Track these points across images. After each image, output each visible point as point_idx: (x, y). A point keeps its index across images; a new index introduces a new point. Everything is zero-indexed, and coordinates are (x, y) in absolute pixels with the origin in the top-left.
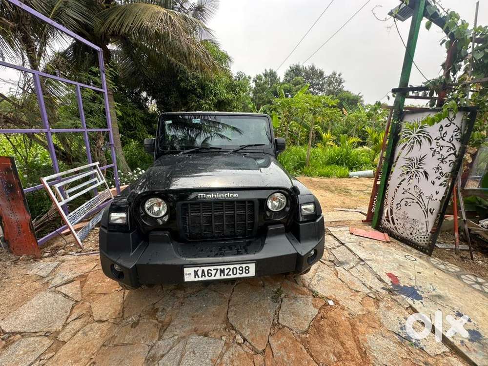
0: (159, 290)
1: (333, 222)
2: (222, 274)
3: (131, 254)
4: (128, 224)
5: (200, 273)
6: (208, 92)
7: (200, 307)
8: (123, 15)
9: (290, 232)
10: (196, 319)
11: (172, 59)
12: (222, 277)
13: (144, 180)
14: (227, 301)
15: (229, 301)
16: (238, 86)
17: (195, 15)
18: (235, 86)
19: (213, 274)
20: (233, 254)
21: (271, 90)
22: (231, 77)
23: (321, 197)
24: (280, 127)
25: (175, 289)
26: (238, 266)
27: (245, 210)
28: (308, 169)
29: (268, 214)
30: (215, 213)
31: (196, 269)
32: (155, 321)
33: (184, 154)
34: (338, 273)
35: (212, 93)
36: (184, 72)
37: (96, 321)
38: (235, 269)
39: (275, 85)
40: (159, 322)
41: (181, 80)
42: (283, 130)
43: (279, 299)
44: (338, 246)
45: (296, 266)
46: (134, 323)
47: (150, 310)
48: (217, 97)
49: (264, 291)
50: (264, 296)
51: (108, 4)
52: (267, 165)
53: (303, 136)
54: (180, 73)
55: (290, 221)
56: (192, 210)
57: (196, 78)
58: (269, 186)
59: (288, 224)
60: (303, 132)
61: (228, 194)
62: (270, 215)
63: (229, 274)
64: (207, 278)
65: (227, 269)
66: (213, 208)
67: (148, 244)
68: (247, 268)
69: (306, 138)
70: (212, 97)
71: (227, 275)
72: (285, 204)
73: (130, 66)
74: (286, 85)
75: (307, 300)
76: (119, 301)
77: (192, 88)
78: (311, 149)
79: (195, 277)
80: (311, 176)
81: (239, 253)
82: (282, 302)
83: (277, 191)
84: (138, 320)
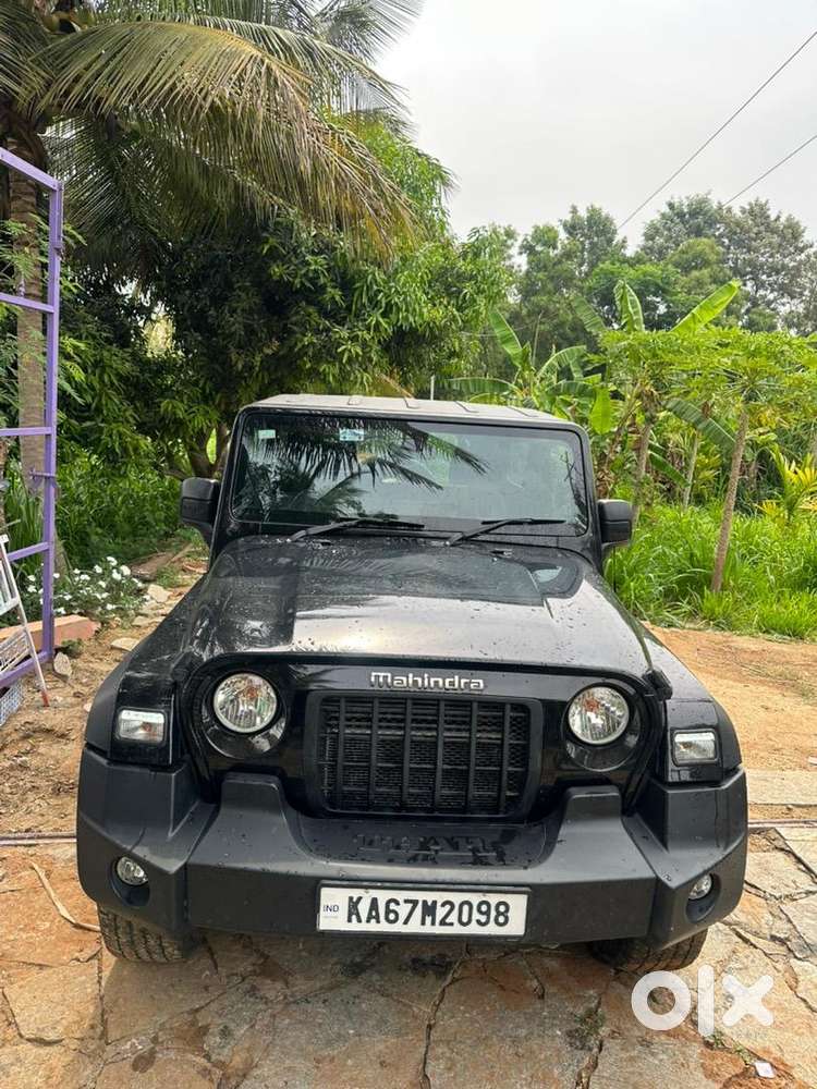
0: (208, 973)
1: (799, 806)
2: (428, 920)
3: (171, 835)
4: (168, 745)
5: (364, 908)
6: (365, 300)
7: (339, 1035)
8: (119, 57)
9: (637, 816)
10: (326, 1067)
11: (251, 183)
12: (428, 929)
13: (206, 623)
14: (425, 1027)
15: (430, 1027)
16: (472, 277)
17: (335, 38)
18: (460, 277)
19: (402, 917)
20: (462, 863)
21: (591, 283)
22: (448, 244)
23: (762, 713)
24: (618, 433)
25: (254, 973)
26: (475, 899)
27: (502, 731)
28: (720, 599)
29: (572, 750)
30: (413, 733)
31: (356, 893)
32: (203, 1061)
33: (308, 537)
34: (797, 981)
35: (375, 304)
36: (289, 229)
37: (29, 1040)
38: (466, 908)
39: (606, 265)
40: (214, 1065)
41: (274, 255)
42: (630, 444)
43: (593, 1042)
44: (809, 893)
45: (651, 918)
46: (141, 1057)
47: (186, 1027)
48: (393, 316)
49: (542, 1009)
50: (542, 1024)
51: (67, 11)
52: (567, 589)
53: (706, 467)
54: (273, 234)
55: (636, 778)
56: (348, 720)
57: (326, 248)
58: (576, 663)
59: (631, 790)
60: (706, 454)
61: (457, 677)
62: (577, 755)
63: (448, 921)
64: (384, 927)
65: (443, 905)
66: (409, 717)
67: (217, 810)
68: (502, 909)
69: (718, 477)
70: (375, 317)
71: (443, 923)
72: (624, 723)
73: (102, 198)
74: (649, 268)
75: (684, 1053)
76: (89, 990)
77: (308, 285)
78: (737, 522)
79: (350, 920)
80: (731, 627)
81: (478, 862)
82: (600, 1050)
83: (600, 680)
84: (152, 1053)
